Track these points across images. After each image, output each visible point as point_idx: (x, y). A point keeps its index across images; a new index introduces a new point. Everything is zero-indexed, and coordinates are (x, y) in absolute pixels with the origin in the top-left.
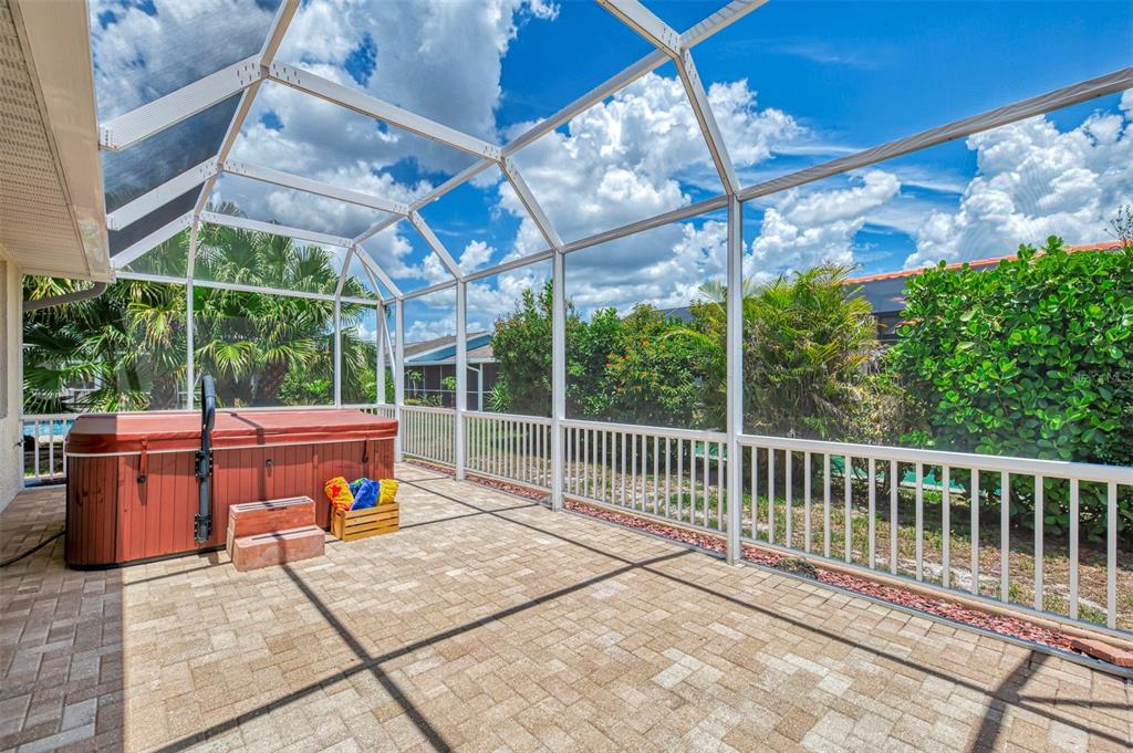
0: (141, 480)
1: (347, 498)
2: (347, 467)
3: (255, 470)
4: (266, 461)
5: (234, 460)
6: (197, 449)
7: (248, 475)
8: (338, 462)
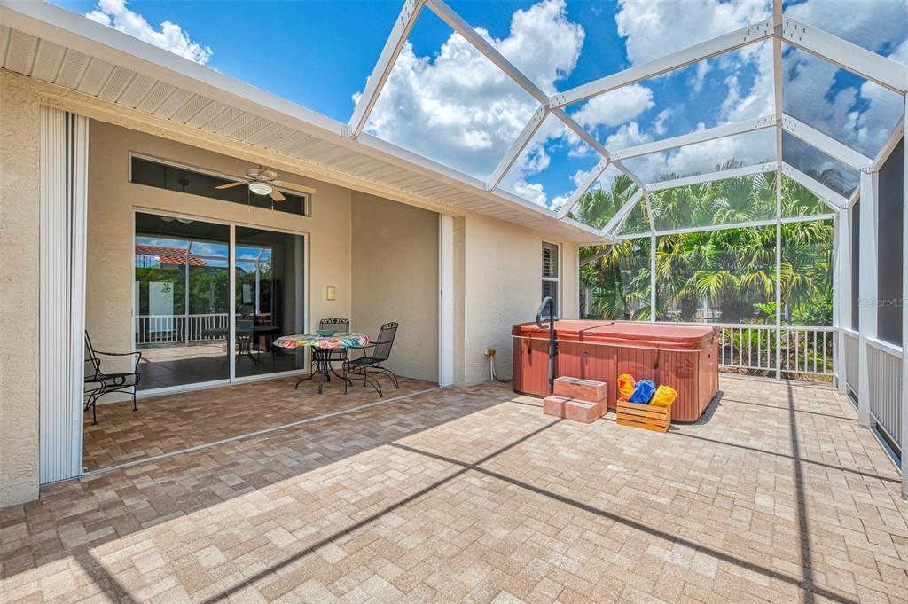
0: (530, 352)
1: (629, 390)
2: (640, 368)
3: (579, 358)
4: (586, 352)
5: (569, 349)
6: (548, 339)
7: (576, 359)
8: (632, 364)
